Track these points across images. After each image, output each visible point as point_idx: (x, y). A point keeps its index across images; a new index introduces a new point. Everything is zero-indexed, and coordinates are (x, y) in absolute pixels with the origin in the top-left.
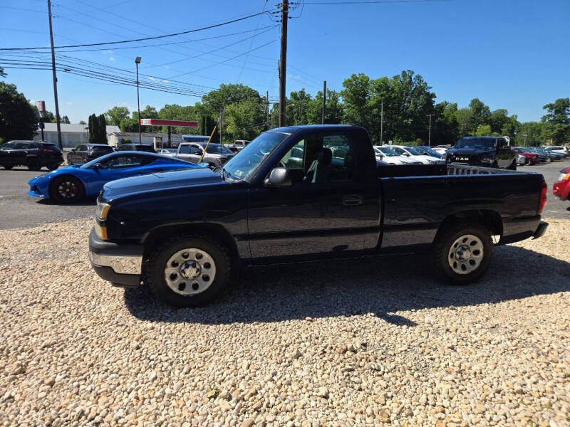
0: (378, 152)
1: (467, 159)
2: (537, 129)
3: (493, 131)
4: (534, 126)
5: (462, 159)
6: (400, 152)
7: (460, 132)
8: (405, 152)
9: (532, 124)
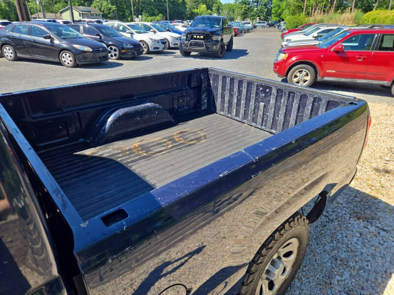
0: (129, 29)
1: (202, 37)
2: (232, 8)
3: (208, 9)
4: (230, 6)
5: (198, 37)
6: (148, 29)
7: (188, 10)
8: (151, 28)
9: (229, 5)
